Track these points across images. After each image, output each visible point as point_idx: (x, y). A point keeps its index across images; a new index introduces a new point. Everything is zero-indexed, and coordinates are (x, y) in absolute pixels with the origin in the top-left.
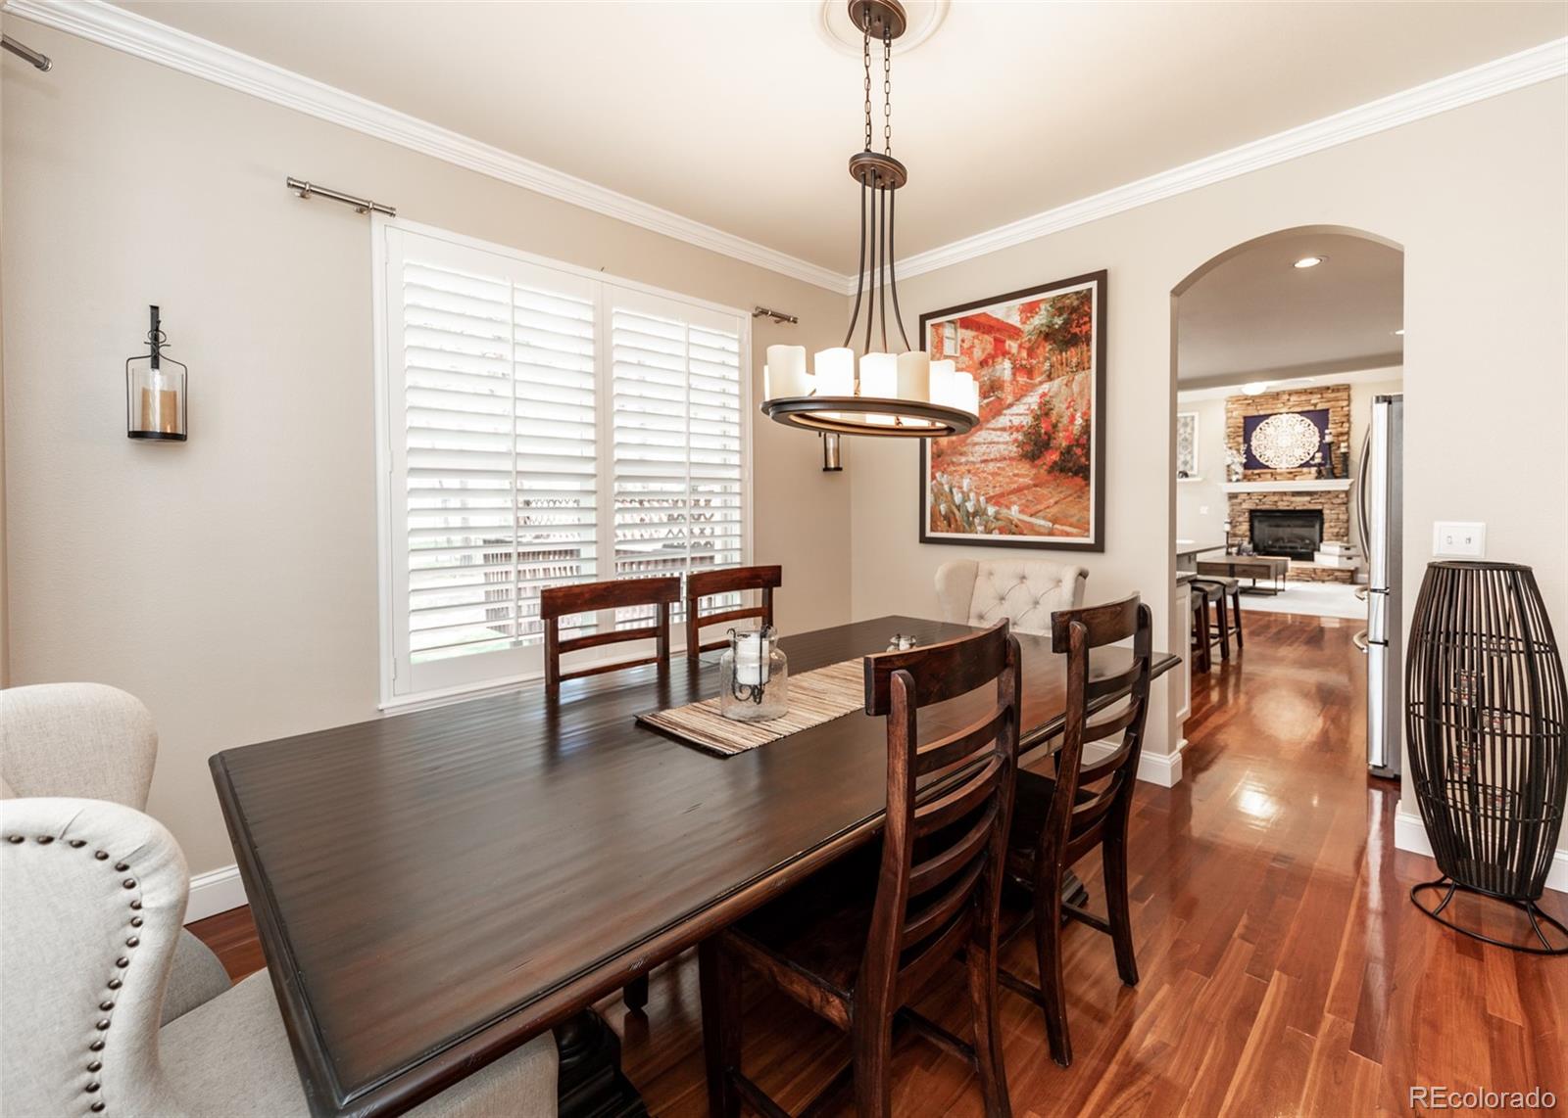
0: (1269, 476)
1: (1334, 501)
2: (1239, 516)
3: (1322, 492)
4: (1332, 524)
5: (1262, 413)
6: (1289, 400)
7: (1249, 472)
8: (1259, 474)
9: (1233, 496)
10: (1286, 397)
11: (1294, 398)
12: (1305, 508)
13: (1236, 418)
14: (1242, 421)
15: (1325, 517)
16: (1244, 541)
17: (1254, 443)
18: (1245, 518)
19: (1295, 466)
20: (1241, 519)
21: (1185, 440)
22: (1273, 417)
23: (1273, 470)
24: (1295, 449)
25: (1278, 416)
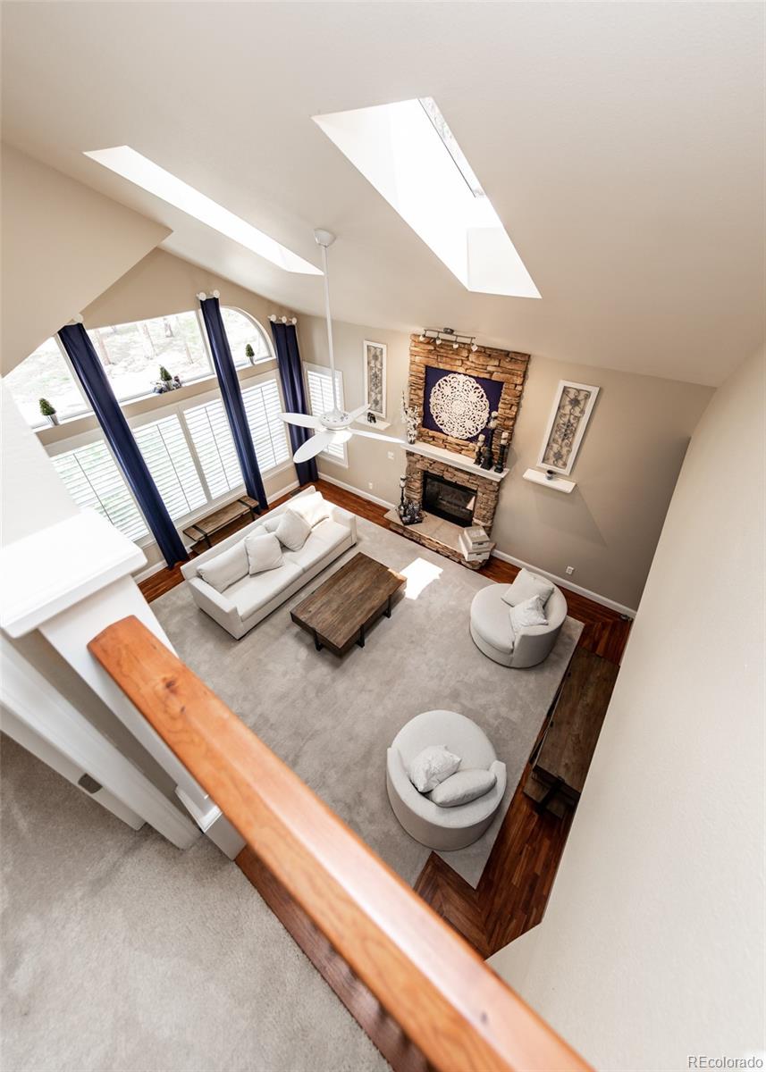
0: (441, 442)
1: (487, 487)
2: (414, 473)
3: (478, 476)
5: (442, 366)
6: (468, 358)
7: (425, 431)
8: (433, 436)
9: (410, 454)
11: (473, 357)
12: (464, 485)
13: (418, 365)
14: (423, 370)
16: (417, 496)
17: (432, 400)
18: (418, 476)
19: (464, 437)
20: (415, 476)
21: (376, 376)
22: (452, 375)
23: (445, 436)
24: (466, 420)
25: (456, 375)
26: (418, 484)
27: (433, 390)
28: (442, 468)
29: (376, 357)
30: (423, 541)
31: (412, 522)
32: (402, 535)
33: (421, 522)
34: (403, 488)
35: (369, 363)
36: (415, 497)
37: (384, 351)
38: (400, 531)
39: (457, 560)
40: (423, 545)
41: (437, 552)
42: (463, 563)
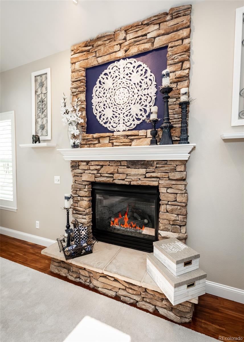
0: (106, 141)
1: (172, 175)
2: (80, 190)
3: (158, 162)
4: (169, 208)
5: (100, 60)
6: (125, 39)
7: (90, 136)
8: (98, 139)
9: (75, 165)
10: (122, 35)
11: (131, 36)
12: (140, 183)
13: (79, 71)
14: (84, 73)
15: (162, 197)
16: (85, 220)
17: (95, 101)
18: (85, 192)
19: (133, 127)
20: (82, 193)
21: (42, 101)
22: (110, 66)
23: (111, 134)
24: (132, 106)
25: (116, 64)
26: (85, 203)
27: (95, 89)
28: (111, 169)
29: (42, 85)
30: (95, 283)
31: (78, 253)
32: (66, 279)
33: (91, 252)
34: (68, 210)
35: (36, 92)
36: (83, 221)
37: (49, 76)
38: (63, 272)
39: (151, 308)
40: (95, 290)
41: (117, 298)
42: (162, 311)
